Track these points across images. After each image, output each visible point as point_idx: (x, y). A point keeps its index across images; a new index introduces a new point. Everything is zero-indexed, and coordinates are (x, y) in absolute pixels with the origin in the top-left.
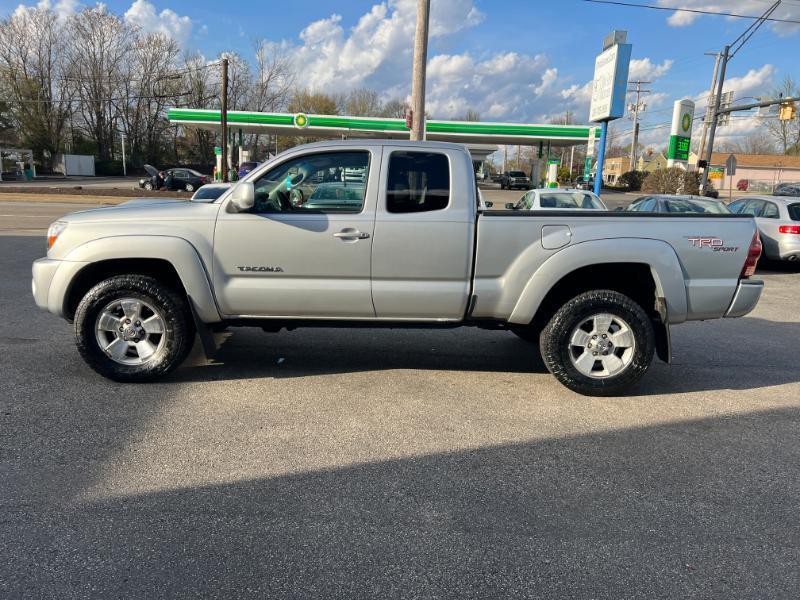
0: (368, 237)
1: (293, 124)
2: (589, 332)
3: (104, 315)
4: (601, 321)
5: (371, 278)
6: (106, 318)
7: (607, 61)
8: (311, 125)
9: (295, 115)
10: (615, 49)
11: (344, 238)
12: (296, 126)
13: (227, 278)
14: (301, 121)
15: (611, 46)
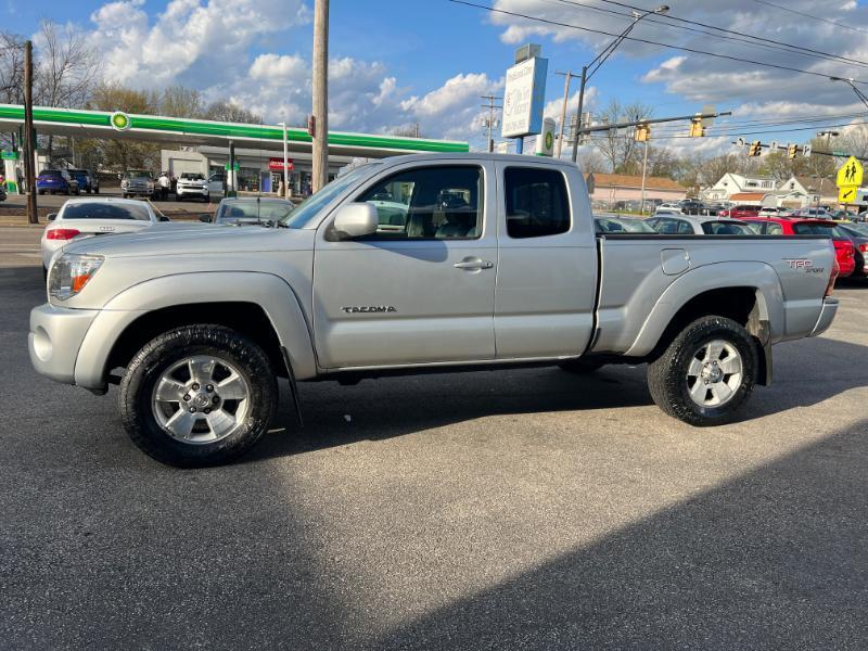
0: (492, 266)
1: (109, 124)
2: (702, 360)
3: (164, 380)
4: (713, 348)
5: (493, 314)
6: (166, 385)
7: (521, 74)
8: (134, 126)
9: (112, 115)
10: (531, 63)
11: (464, 269)
12: (115, 127)
13: (331, 322)
14: (120, 121)
15: (525, 59)
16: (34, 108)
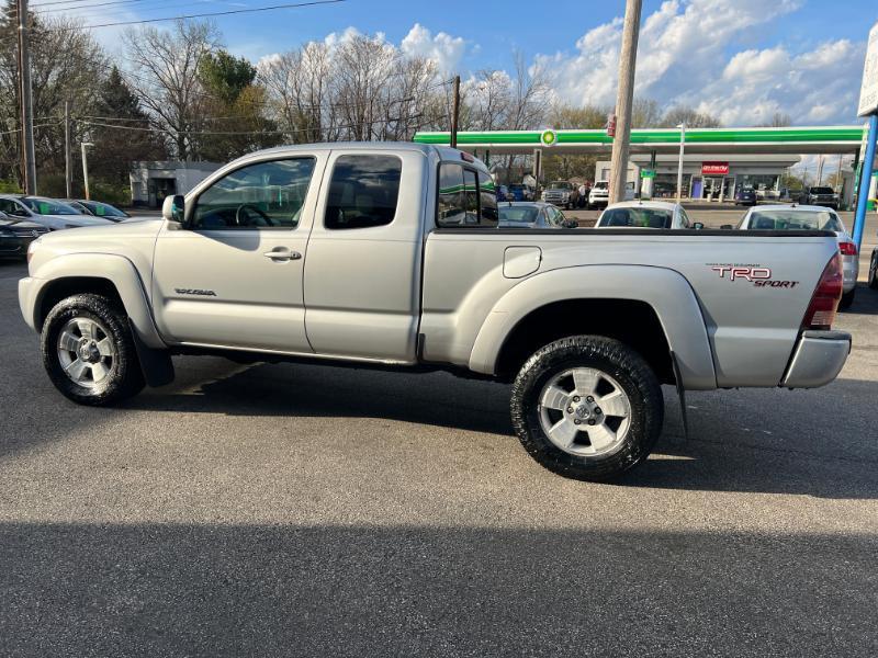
0: (299, 257)
1: (540, 142)
2: (569, 391)
3: (64, 333)
4: (585, 378)
5: (305, 307)
6: (66, 337)
8: (559, 141)
9: (543, 132)
11: (274, 259)
12: (544, 144)
13: (165, 301)
14: (549, 138)
16: (458, 133)
